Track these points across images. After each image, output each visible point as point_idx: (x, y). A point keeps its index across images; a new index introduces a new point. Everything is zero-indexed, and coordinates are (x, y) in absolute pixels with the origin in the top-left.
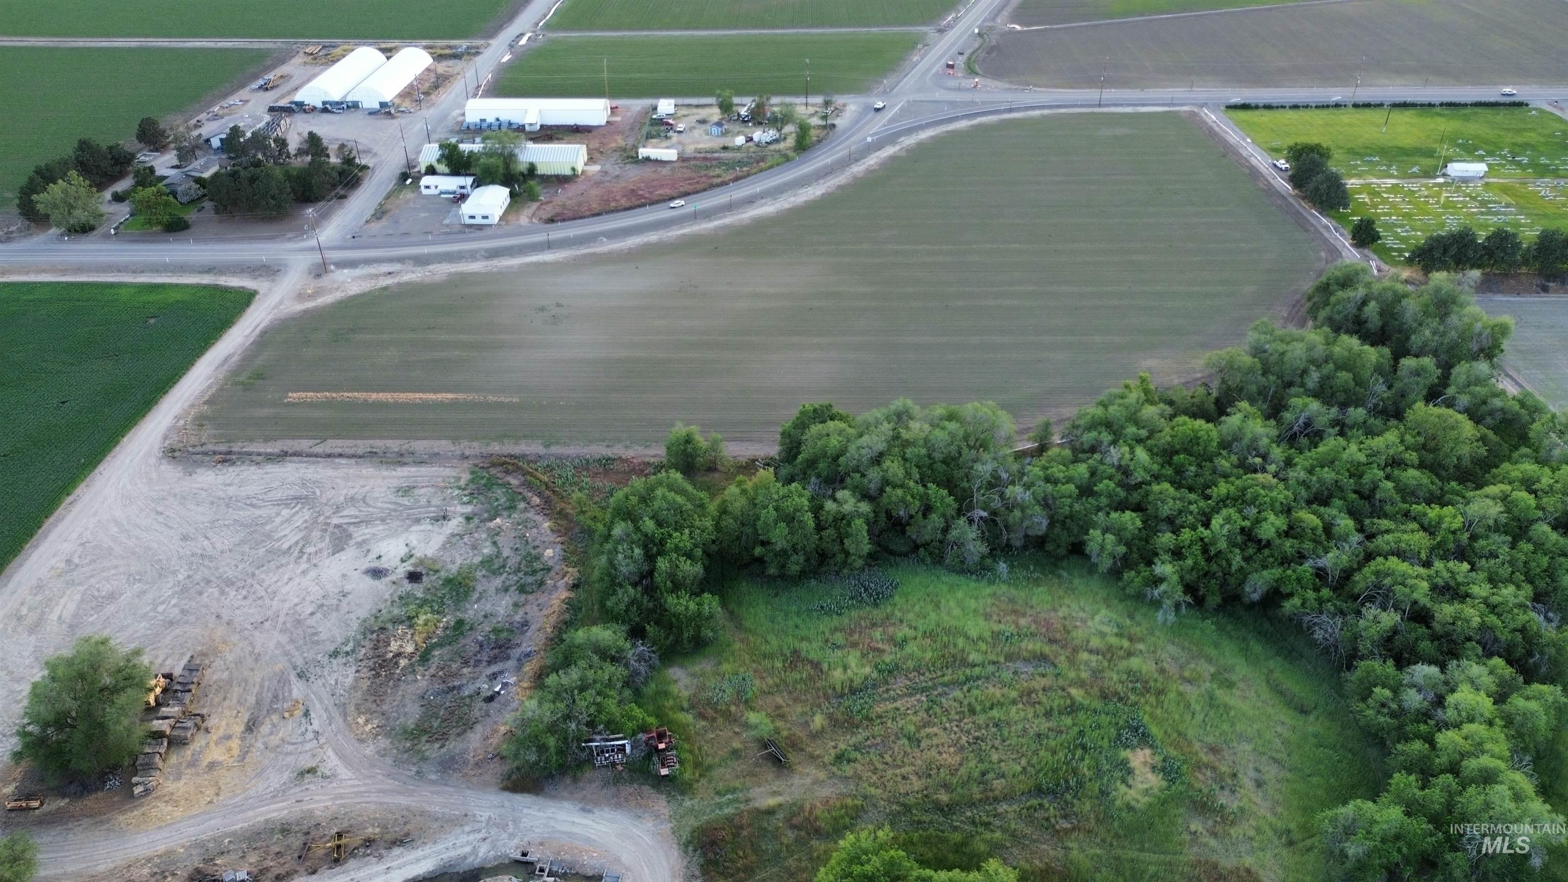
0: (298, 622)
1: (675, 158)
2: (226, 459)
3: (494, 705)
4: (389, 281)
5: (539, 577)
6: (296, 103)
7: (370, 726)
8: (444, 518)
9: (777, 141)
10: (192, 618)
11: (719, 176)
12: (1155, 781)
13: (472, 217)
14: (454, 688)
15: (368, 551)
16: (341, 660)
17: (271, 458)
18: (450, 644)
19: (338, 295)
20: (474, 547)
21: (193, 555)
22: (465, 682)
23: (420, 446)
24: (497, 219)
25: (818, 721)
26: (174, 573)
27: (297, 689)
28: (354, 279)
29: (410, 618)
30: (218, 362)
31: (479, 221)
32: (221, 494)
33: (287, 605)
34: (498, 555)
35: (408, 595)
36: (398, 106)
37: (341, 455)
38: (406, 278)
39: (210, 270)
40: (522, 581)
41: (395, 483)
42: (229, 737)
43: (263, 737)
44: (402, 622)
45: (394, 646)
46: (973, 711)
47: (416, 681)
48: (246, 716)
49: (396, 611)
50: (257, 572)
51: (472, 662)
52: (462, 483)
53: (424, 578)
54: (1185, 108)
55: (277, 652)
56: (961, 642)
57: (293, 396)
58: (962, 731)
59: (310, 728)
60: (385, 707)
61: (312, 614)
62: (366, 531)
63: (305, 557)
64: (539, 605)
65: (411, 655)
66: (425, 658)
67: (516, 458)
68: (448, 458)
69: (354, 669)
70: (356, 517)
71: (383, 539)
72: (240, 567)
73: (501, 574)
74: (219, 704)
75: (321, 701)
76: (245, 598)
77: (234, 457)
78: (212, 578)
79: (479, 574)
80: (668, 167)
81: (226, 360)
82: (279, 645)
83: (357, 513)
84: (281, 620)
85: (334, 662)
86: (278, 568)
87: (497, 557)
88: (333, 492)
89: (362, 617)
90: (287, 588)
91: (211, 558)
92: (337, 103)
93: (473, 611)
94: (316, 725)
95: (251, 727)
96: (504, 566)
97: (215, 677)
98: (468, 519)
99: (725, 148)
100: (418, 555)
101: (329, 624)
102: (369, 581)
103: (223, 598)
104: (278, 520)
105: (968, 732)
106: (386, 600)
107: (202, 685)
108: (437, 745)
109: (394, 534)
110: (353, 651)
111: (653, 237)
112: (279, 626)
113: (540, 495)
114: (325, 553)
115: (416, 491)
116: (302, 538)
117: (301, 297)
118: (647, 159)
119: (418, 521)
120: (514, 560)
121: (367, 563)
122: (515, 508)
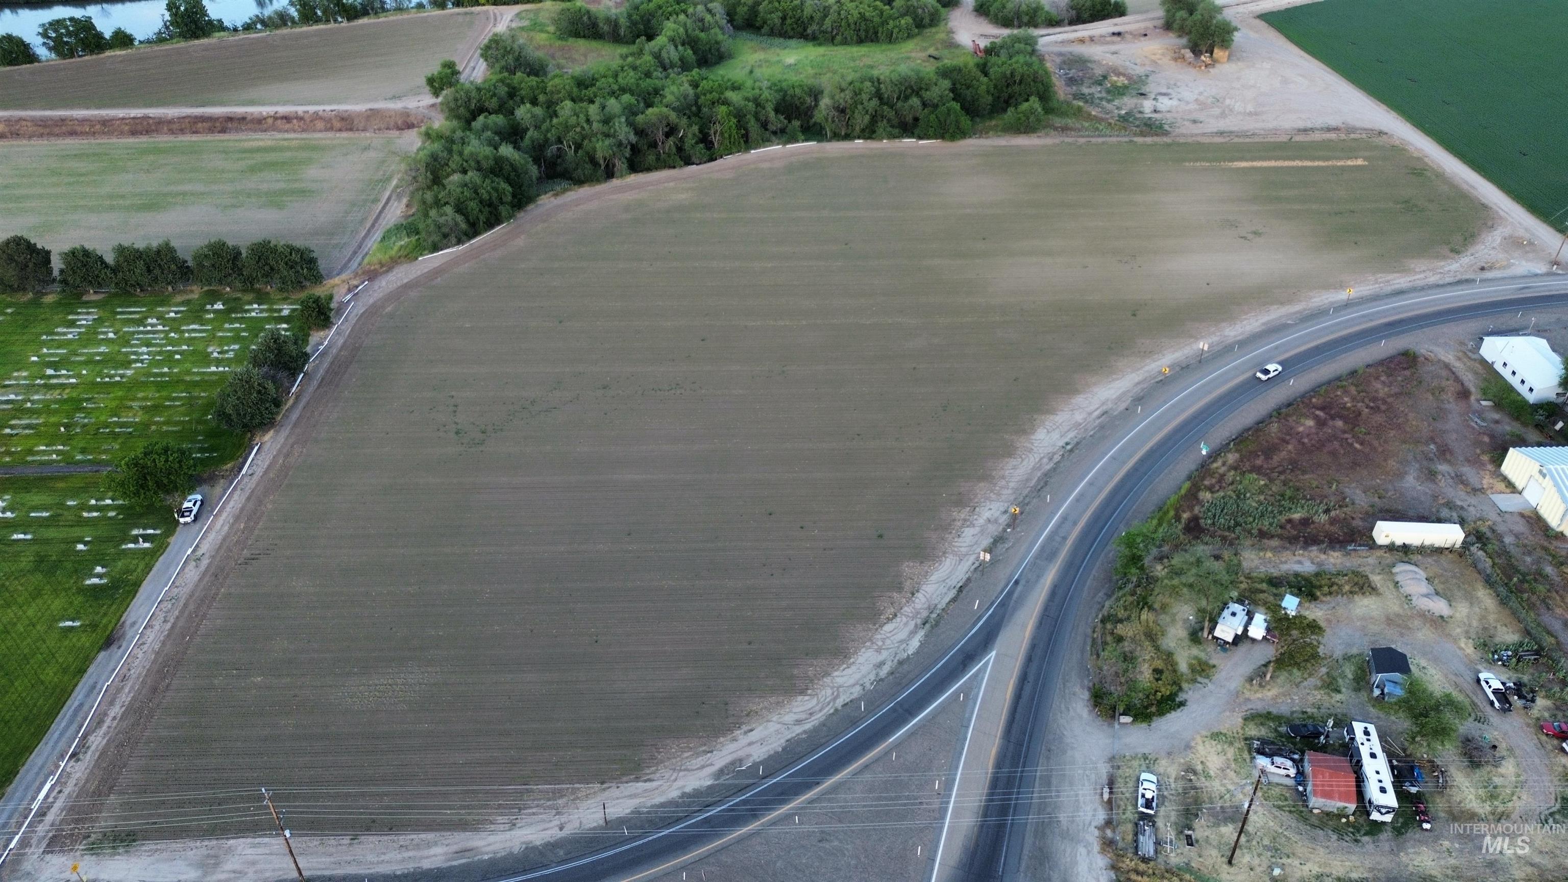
120: (1097, 101)
121: (1173, 96)
122: (1119, 117)
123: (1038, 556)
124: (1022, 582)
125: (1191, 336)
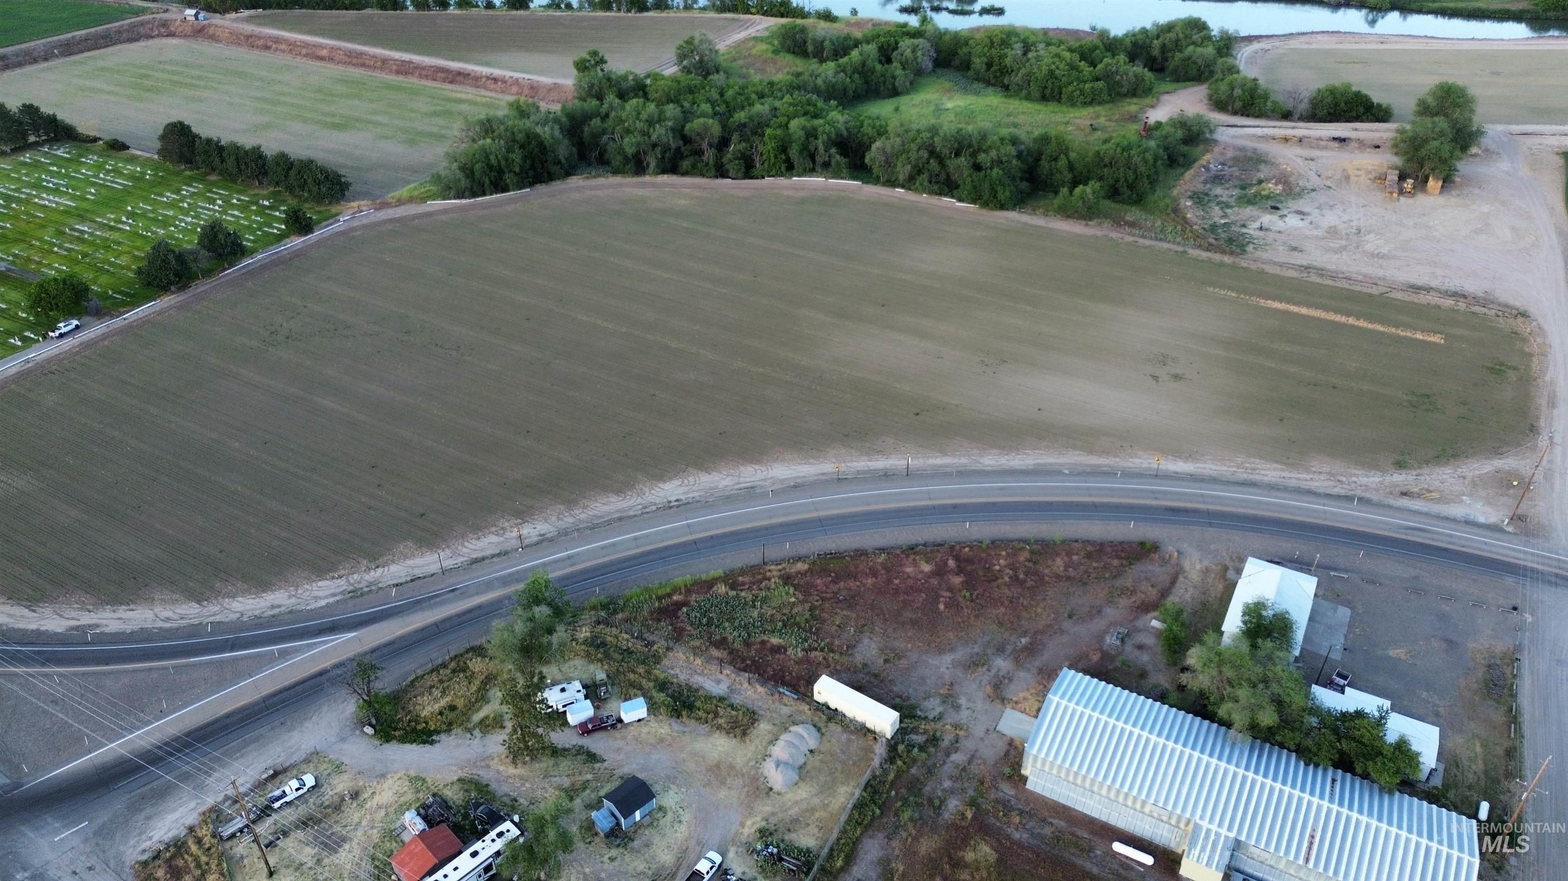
8: (1261, 228)
15: (1309, 222)
20: (1239, 215)
22: (1237, 171)
34: (1221, 210)
40: (1206, 197)
41: (1306, 256)
49: (1283, 198)
51: (1235, 176)
52: (1252, 246)
53: (1269, 207)
63: (1355, 228)
67: (1211, 251)
73: (1220, 202)
87: (1223, 208)
96: (1218, 204)
98: (1244, 226)
100: (1275, 216)
102: (1306, 209)
106: (1293, 202)
119: (1278, 229)
120: (1212, 205)
121: (1310, 218)
122: (1211, 225)
123: (497, 579)
124: (457, 593)
125: (940, 452)
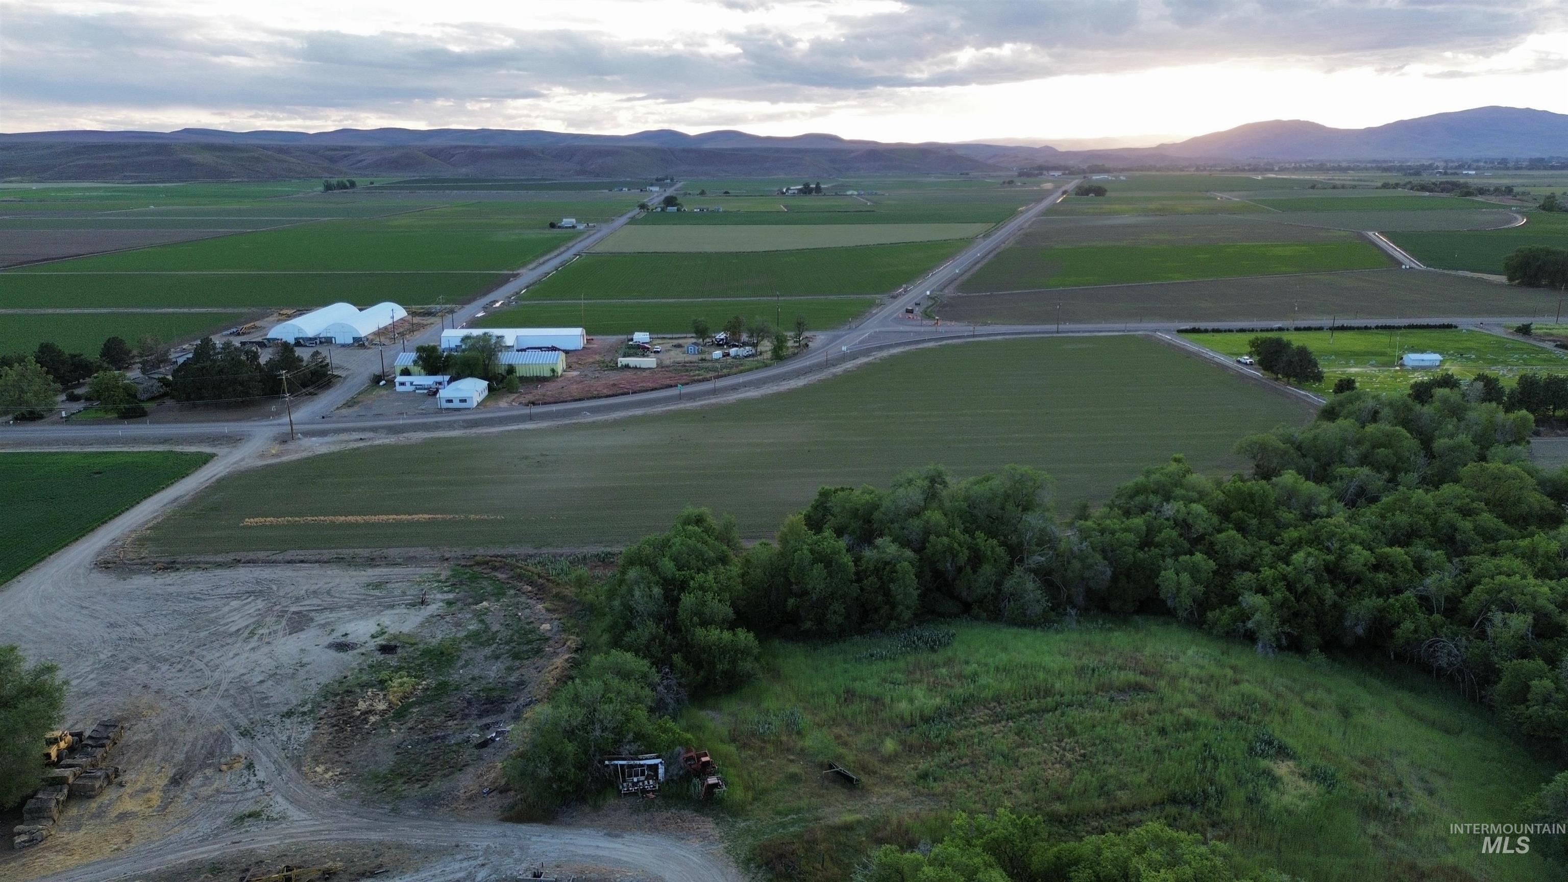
0: (245, 689)
1: (654, 366)
2: (171, 567)
3: (489, 750)
4: (361, 444)
5: (535, 645)
6: (268, 340)
7: (330, 774)
8: (423, 603)
9: (753, 355)
10: (112, 689)
11: (699, 375)
12: (1310, 788)
13: (450, 401)
14: (437, 738)
15: (333, 630)
16: (295, 719)
17: (219, 565)
18: (431, 702)
19: (305, 454)
20: (458, 625)
21: (120, 639)
22: (450, 732)
23: (393, 552)
24: (475, 404)
25: (890, 745)
26: (96, 653)
27: (239, 746)
28: (321, 444)
29: (382, 682)
30: (165, 501)
31: (456, 404)
32: (159, 592)
33: (232, 675)
34: (487, 629)
35: (380, 664)
36: (372, 340)
37: (302, 562)
38: (377, 442)
39: (165, 441)
40: (516, 649)
41: (365, 580)
42: (148, 790)
43: (192, 788)
44: (373, 686)
45: (362, 705)
46: (1073, 733)
47: (390, 733)
48: (172, 772)
49: (365, 678)
50: (196, 650)
51: (459, 716)
52: (442, 578)
53: (399, 650)
54: (1140, 333)
55: (217, 715)
56: (1041, 675)
57: (248, 521)
58: (1064, 749)
59: (253, 779)
60: (350, 758)
61: (262, 682)
62: (331, 616)
63: (256, 637)
64: (536, 668)
65: (384, 712)
66: (400, 714)
67: (504, 557)
68: (426, 561)
69: (311, 726)
70: (318, 606)
71: (349, 621)
72: (177, 647)
73: (490, 645)
74: (138, 761)
75: (268, 755)
76: (180, 671)
77: (178, 566)
78: (142, 656)
79: (463, 646)
80: (648, 371)
81: (176, 499)
82: (219, 708)
83: (320, 602)
84: (222, 688)
85: (288, 721)
86: (222, 646)
87: (484, 632)
88: (293, 587)
89: (323, 682)
90: (233, 662)
91: (141, 641)
92: (310, 339)
93: (456, 675)
94: (261, 775)
95: (176, 781)
96: (494, 639)
97: (136, 738)
98: (449, 603)
99: (703, 360)
100: (392, 632)
101: (282, 690)
102: (333, 654)
103: (152, 672)
104: (226, 609)
105: (1073, 750)
106: (354, 669)
107: (119, 745)
108: (417, 786)
109: (364, 617)
110: (311, 711)
111: (639, 412)
112: (220, 693)
113: (531, 583)
114: (281, 633)
115: (389, 586)
116: (254, 623)
117: (262, 456)
118: (627, 367)
119: (392, 607)
120: (505, 634)
121: (330, 639)
122: (504, 594)
